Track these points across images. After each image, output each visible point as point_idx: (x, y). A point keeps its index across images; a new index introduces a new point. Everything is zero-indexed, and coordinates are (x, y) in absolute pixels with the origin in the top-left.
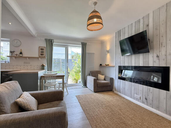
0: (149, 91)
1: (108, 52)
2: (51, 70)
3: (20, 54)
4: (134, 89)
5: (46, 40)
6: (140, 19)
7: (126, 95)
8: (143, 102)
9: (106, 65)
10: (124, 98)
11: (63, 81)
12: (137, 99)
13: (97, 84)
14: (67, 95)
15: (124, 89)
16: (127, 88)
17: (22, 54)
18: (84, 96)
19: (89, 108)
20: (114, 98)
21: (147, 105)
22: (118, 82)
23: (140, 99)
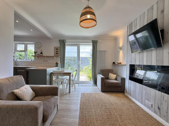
0: (162, 98)
1: (121, 48)
2: (64, 67)
3: (41, 54)
4: (146, 94)
5: (60, 41)
6: (153, 5)
7: (137, 100)
8: (155, 112)
9: (118, 63)
10: (134, 102)
11: (70, 78)
12: (148, 107)
13: (105, 83)
14: (74, 91)
15: (135, 92)
16: (137, 91)
17: (42, 54)
18: (90, 94)
19: (86, 107)
20: (121, 100)
21: (160, 117)
22: (129, 83)
23: (152, 107)
